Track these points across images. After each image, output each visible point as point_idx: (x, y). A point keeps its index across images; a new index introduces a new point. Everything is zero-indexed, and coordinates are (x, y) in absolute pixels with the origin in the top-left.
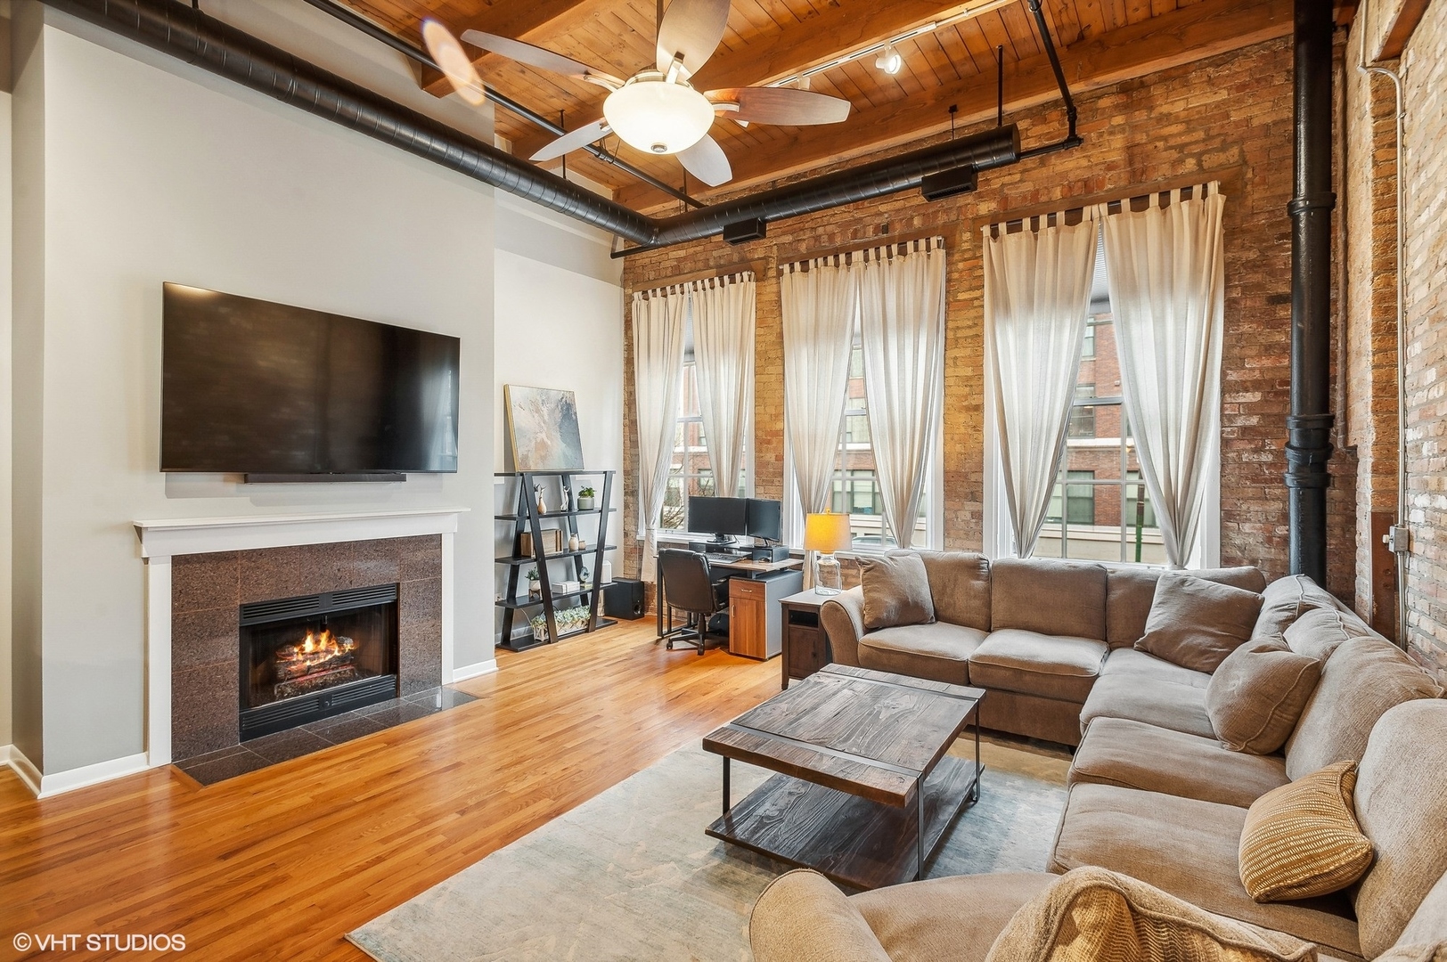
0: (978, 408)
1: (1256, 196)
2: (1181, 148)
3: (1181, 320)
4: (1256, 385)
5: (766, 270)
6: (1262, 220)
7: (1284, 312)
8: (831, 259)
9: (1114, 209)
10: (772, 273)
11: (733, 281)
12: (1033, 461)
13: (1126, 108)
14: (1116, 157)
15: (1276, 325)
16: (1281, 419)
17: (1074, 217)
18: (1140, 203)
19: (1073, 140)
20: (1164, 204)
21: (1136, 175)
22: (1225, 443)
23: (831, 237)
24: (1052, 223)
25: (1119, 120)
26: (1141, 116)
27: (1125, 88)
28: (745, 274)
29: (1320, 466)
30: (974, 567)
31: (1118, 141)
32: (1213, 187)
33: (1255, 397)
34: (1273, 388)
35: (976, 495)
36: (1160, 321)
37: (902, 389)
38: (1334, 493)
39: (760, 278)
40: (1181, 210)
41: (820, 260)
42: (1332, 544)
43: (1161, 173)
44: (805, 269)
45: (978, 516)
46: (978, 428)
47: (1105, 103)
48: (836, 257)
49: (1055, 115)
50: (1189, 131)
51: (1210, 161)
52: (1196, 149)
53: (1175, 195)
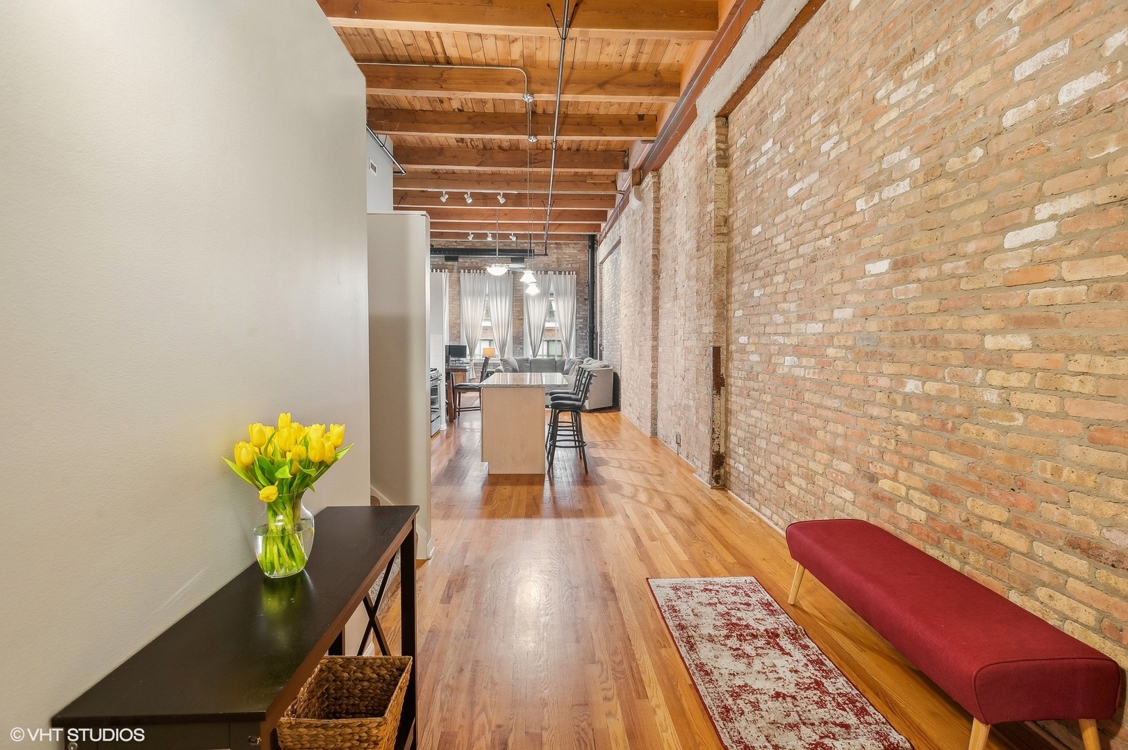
0: (522, 319)
1: (582, 276)
2: (568, 261)
3: (568, 302)
4: (582, 318)
5: (453, 269)
6: (583, 281)
7: (587, 302)
8: (478, 271)
9: (555, 274)
10: (455, 271)
11: (441, 271)
12: (536, 334)
13: (556, 248)
14: (555, 260)
15: (586, 305)
16: (586, 325)
17: (546, 273)
18: (560, 273)
19: (546, 255)
20: (565, 274)
21: (559, 265)
22: (576, 330)
23: (477, 263)
24: (541, 274)
25: (555, 251)
26: (560, 251)
27: (556, 244)
28: (446, 270)
29: (593, 336)
30: (527, 360)
31: (555, 256)
32: (574, 273)
33: (581, 320)
34: (584, 318)
35: (521, 343)
36: (564, 302)
37: (502, 313)
38: (594, 341)
39: (451, 271)
40: (568, 277)
41: (475, 271)
42: (594, 352)
43: (564, 266)
44: (469, 272)
45: (522, 349)
46: (522, 325)
47: (552, 245)
48: (480, 270)
49: (541, 245)
50: (570, 258)
51: (574, 266)
52: (571, 262)
53: (567, 273)
